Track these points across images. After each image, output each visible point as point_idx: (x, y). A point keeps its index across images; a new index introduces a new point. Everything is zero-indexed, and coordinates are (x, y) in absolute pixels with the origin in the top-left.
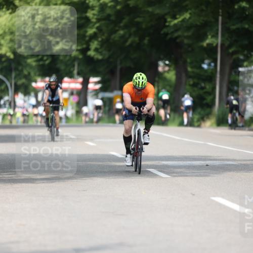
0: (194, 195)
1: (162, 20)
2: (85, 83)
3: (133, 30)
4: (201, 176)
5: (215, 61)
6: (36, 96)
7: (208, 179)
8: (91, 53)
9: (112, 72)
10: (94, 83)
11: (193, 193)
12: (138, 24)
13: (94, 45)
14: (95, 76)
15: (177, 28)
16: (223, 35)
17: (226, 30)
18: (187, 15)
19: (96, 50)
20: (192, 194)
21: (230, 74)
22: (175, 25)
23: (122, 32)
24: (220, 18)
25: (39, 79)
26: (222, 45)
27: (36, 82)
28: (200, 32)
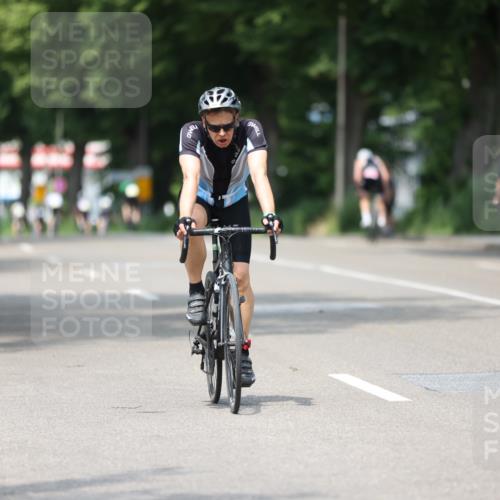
0: (295, 370)
2: (79, 154)
4: (309, 332)
5: (333, 105)
7: (323, 338)
9: (131, 132)
10: (96, 153)
11: (294, 367)
16: (349, 55)
17: (354, 44)
20: (291, 368)
24: (342, 22)
26: (348, 77)
28: (303, 49)
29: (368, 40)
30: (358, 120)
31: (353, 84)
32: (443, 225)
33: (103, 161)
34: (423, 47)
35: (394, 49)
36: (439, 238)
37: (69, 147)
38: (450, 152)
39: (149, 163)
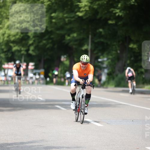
1: (63, 37)
2: (27, 66)
3: (50, 41)
6: (4, 71)
8: (30, 52)
9: (40, 61)
10: (31, 65)
12: (52, 39)
13: (32, 48)
14: (32, 62)
15: (70, 41)
16: (91, 45)
17: (93, 42)
18: (75, 35)
19: (33, 51)
22: (69, 39)
23: (44, 42)
24: (90, 36)
25: (6, 63)
26: (91, 50)
27: (4, 64)
28: (81, 42)
29: (96, 41)
31: (92, 51)
33: (33, 67)
34: (109, 43)
35: (102, 43)
36: (111, 88)
37: (25, 64)
39: (44, 68)
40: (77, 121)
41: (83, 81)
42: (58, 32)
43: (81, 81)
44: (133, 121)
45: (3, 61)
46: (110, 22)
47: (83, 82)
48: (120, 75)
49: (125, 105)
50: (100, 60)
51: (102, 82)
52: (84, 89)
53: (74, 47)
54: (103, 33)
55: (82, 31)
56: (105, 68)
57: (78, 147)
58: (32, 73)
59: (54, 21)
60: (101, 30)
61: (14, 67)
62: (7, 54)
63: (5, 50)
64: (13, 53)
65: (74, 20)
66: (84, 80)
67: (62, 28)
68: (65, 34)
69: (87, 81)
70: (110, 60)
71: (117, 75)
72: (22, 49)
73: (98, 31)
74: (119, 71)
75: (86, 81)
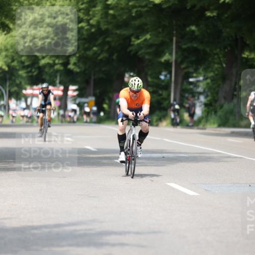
1: (128, 39)
2: (66, 90)
3: (106, 47)
5: (170, 73)
6: (26, 101)
8: (71, 67)
9: (87, 82)
10: (72, 90)
12: (109, 43)
13: (73, 60)
14: (74, 84)
16: (176, 53)
17: (178, 47)
18: (148, 36)
19: (75, 64)
20: (151, 180)
21: (182, 83)
22: (139, 44)
23: (95, 49)
24: (174, 39)
25: (28, 87)
26: (176, 61)
27: (26, 89)
28: (159, 49)
29: (184, 47)
30: (180, 80)
31: (178, 65)
32: (214, 123)
33: (76, 93)
34: (208, 50)
35: (196, 50)
37: (62, 88)
38: (217, 93)
39: (94, 95)
40: (127, 175)
41: (133, 114)
42: (118, 32)
43: (131, 114)
44: (250, 186)
45: (23, 83)
46: (208, 14)
47: (133, 116)
48: (227, 106)
49: (236, 157)
50: (191, 80)
51: (196, 118)
52: (136, 127)
53: (147, 57)
54: (197, 33)
55: (160, 30)
56: (200, 93)
57: (154, 232)
58: (75, 103)
59: (111, 12)
60: (193, 28)
61: (40, 94)
62: (30, 71)
63: (27, 64)
64: (41, 69)
65: (147, 11)
66: (135, 113)
67: (125, 24)
68: (132, 35)
69: (140, 115)
70: (209, 81)
71: (221, 107)
72: (57, 61)
73: (188, 29)
74: (225, 98)
75: (138, 114)
